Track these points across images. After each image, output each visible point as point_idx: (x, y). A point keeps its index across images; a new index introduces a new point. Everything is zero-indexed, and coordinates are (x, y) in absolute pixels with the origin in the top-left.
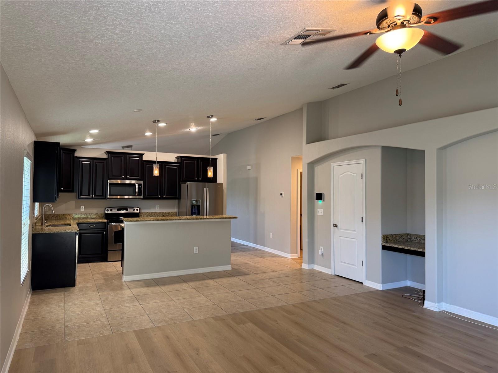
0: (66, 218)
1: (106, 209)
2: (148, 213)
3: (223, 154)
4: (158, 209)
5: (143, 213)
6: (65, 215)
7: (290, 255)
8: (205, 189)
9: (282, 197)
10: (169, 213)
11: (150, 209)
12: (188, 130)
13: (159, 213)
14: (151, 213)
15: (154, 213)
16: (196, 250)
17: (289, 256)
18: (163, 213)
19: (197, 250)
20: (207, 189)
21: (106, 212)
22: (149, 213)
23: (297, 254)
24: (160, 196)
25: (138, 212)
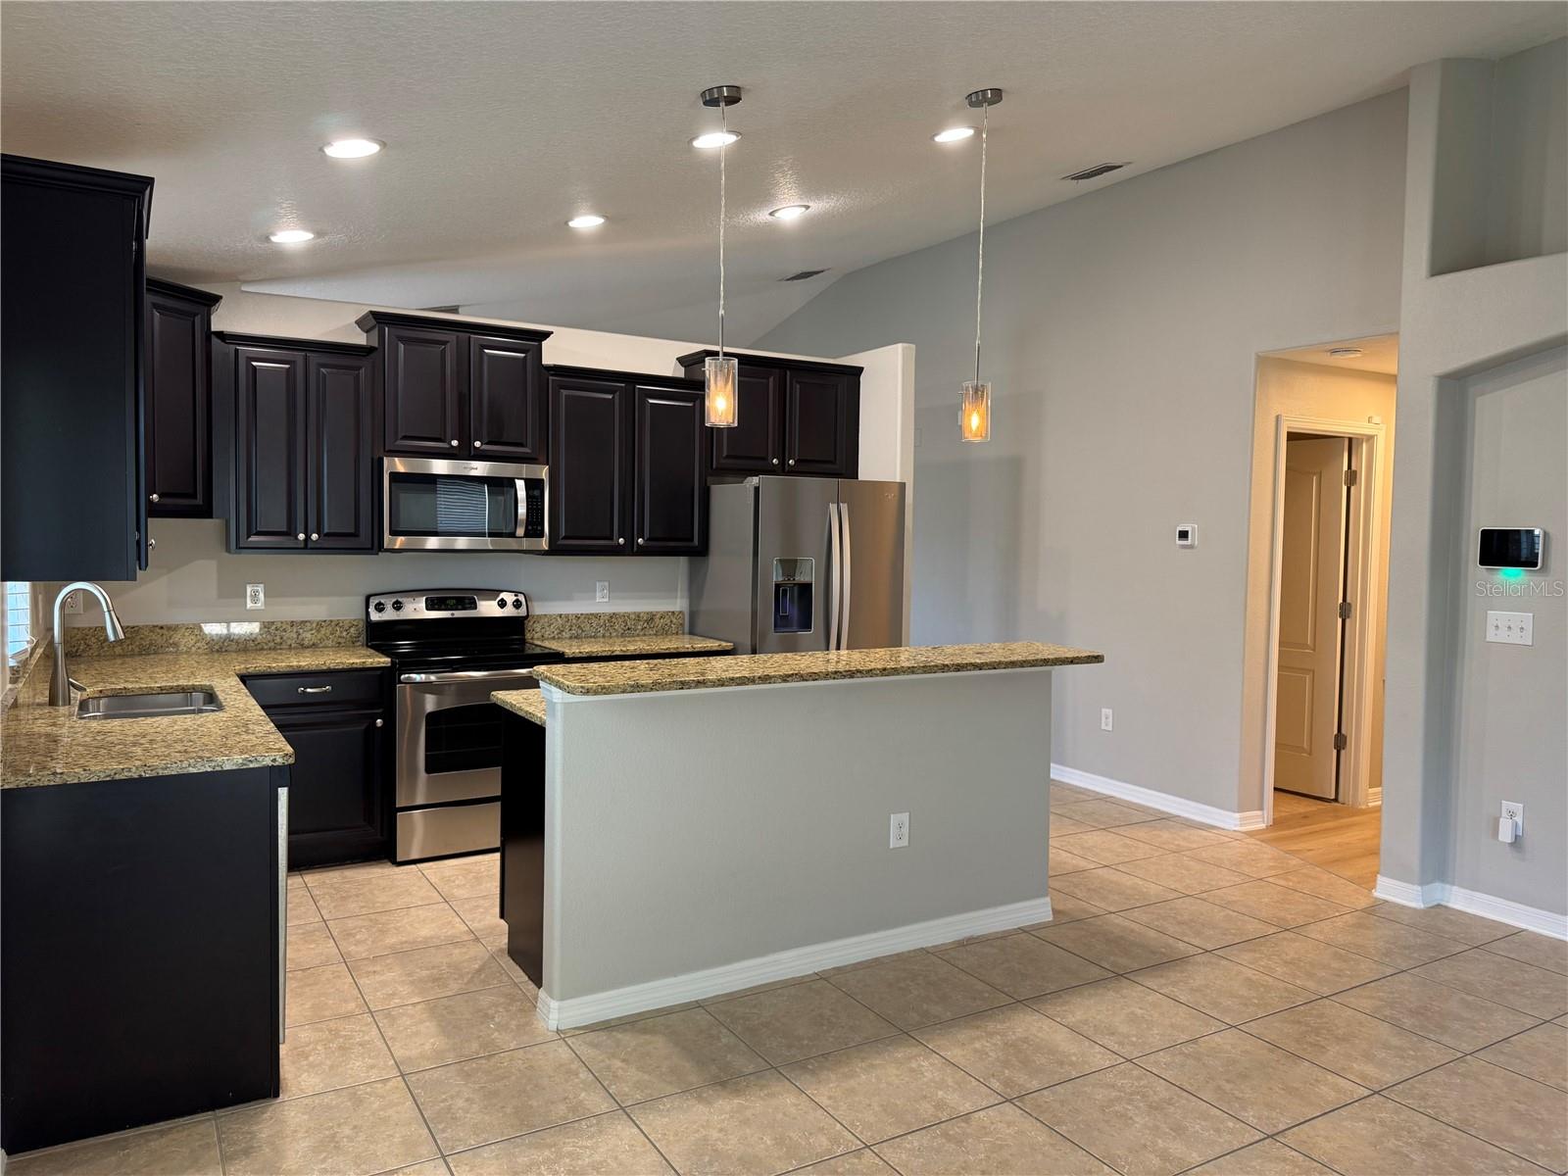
0: (175, 645)
1: (374, 601)
2: (560, 616)
3: (900, 345)
4: (606, 600)
5: (540, 617)
6: (173, 629)
7: (1237, 815)
8: (833, 508)
9: (1191, 547)
10: (651, 618)
11: (569, 598)
12: (762, 216)
13: (613, 616)
14: (577, 617)
15: (589, 616)
16: (898, 830)
17: (1230, 821)
18: (625, 616)
19: (906, 830)
20: (844, 507)
21: (375, 616)
22: (567, 616)
23: (1261, 809)
24: (621, 540)
25: (522, 611)
